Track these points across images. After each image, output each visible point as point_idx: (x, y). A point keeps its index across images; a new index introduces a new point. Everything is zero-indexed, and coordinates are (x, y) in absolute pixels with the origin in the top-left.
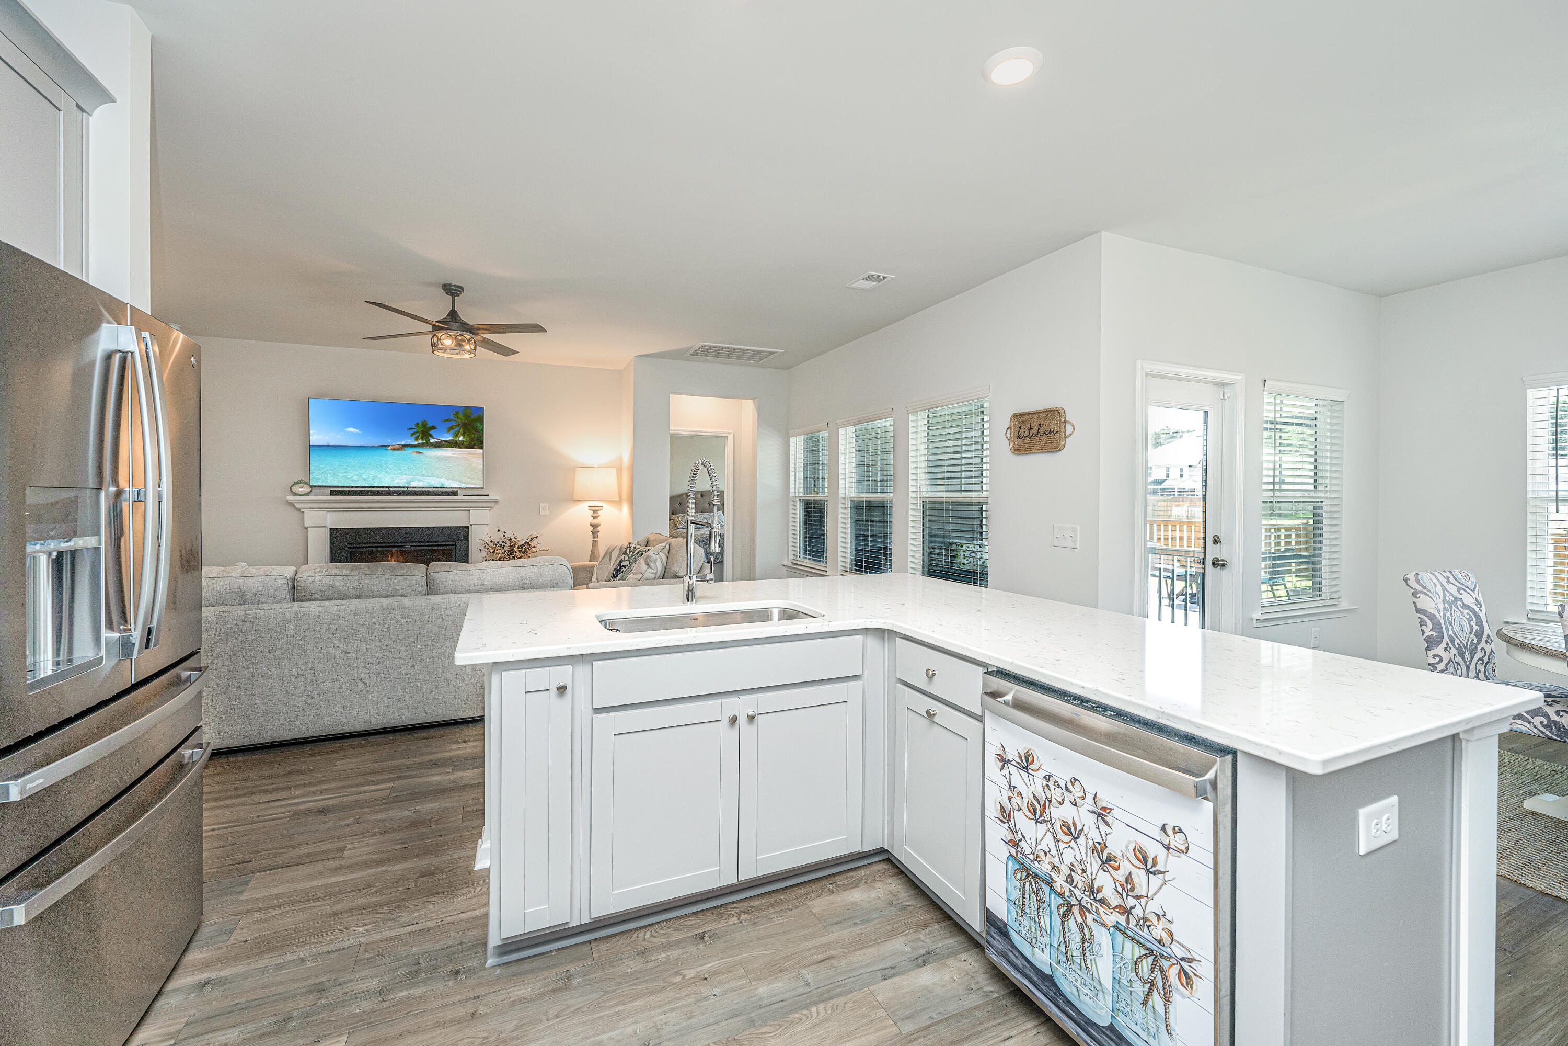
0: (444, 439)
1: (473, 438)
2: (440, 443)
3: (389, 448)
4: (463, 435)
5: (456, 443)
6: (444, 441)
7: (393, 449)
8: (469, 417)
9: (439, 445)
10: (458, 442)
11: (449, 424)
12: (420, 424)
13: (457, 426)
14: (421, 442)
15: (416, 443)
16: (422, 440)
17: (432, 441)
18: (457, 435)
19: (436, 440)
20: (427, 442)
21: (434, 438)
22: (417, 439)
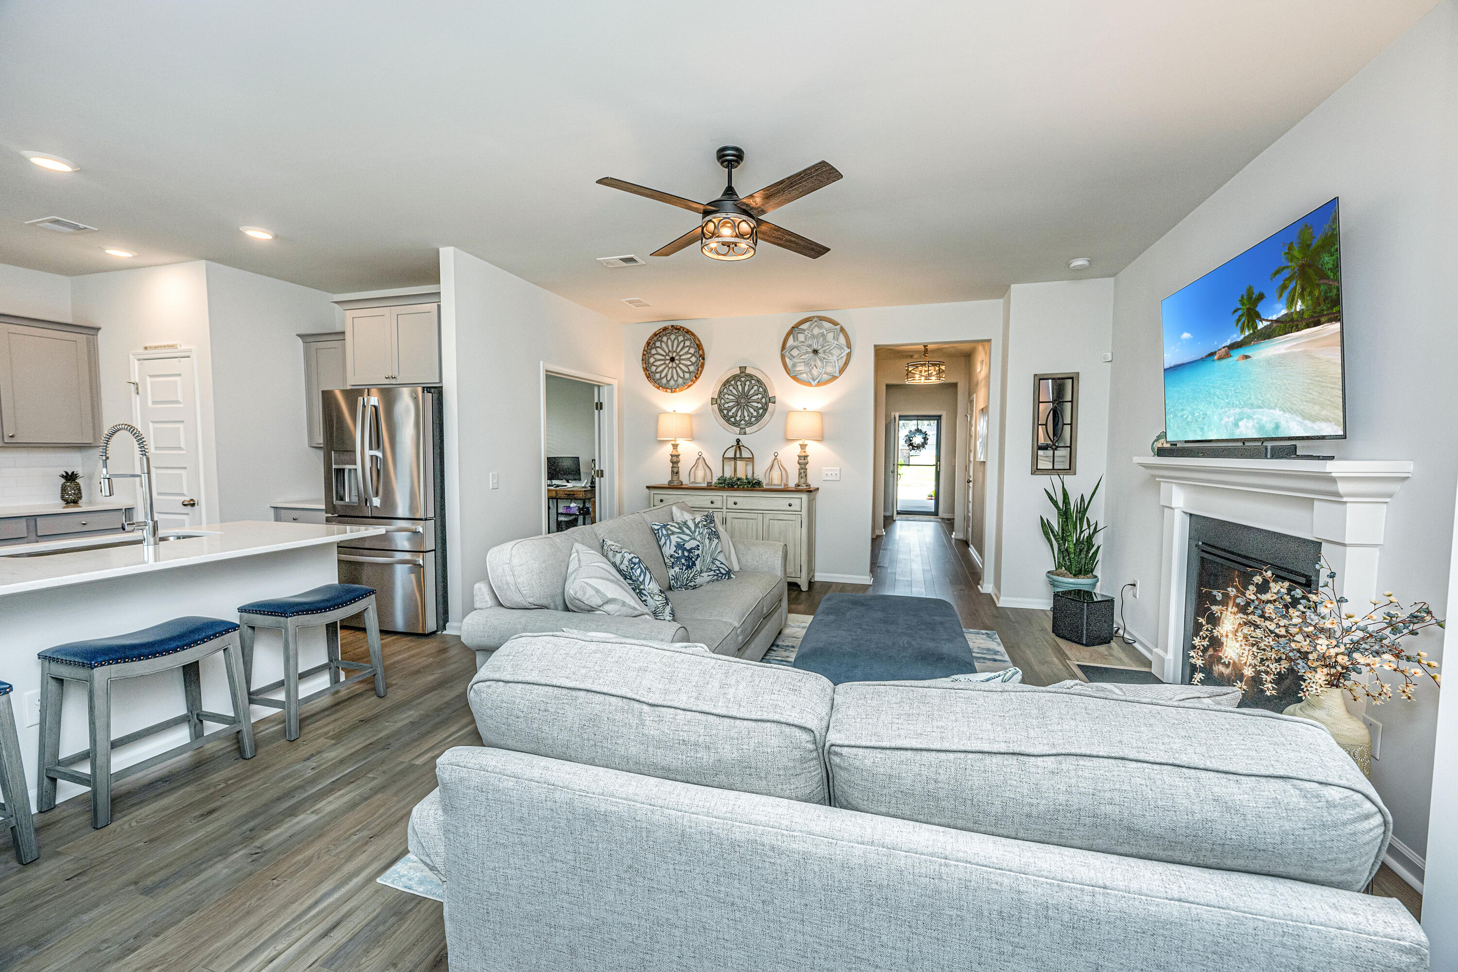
0: (1274, 317)
1: (1318, 298)
2: (1270, 326)
3: (1216, 357)
4: (1302, 296)
5: (1292, 320)
6: (1276, 321)
7: (1220, 359)
8: (1309, 246)
9: (1268, 334)
10: (1295, 316)
11: (1279, 280)
12: (1245, 297)
13: (1290, 279)
14: (1247, 333)
15: (1242, 337)
16: (1249, 330)
17: (1261, 325)
18: (1291, 302)
19: (1265, 323)
20: (1254, 332)
21: (1261, 320)
22: (1242, 330)
